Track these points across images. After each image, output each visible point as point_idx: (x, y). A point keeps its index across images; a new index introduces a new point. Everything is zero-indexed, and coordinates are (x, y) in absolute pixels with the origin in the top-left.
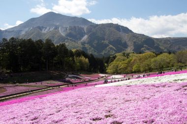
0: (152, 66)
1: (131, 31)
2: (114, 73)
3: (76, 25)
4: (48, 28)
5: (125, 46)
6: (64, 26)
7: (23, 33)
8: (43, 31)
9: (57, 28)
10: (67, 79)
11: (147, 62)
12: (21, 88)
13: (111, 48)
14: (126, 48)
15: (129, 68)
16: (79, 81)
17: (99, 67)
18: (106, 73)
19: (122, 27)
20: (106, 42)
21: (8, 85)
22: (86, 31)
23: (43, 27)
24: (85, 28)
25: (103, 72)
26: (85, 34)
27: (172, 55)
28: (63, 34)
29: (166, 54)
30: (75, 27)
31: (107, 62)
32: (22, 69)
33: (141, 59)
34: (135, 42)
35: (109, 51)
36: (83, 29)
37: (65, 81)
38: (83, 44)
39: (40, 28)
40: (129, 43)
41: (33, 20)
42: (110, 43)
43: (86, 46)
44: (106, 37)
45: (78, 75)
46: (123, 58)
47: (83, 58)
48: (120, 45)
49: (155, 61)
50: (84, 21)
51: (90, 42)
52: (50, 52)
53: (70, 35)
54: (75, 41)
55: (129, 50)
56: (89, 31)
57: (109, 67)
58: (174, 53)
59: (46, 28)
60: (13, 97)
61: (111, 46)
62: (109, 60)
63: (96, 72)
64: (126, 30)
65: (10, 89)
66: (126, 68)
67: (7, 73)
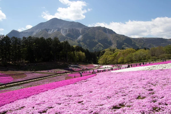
0: (134, 58)
1: (114, 33)
2: (104, 64)
3: (74, 28)
4: (52, 30)
5: (110, 44)
6: (65, 29)
7: (35, 34)
8: (49, 33)
9: (59, 30)
10: (70, 68)
11: (129, 56)
12: (37, 74)
13: (100, 45)
14: (111, 45)
15: (115, 60)
16: (79, 69)
17: (93, 59)
18: (98, 64)
19: (108, 29)
20: (96, 41)
21: (27, 72)
22: (81, 32)
23: (49, 30)
24: (80, 30)
25: (96, 63)
26: (80, 34)
27: (147, 50)
28: (64, 35)
29: (143, 50)
30: (73, 29)
31: (98, 56)
32: (36, 60)
33: (124, 53)
34: (117, 41)
35: (98, 48)
36: (79, 31)
37: (69, 70)
38: (79, 42)
39: (47, 30)
40: (113, 42)
41: (41, 24)
42: (99, 41)
43: (81, 43)
44: (96, 37)
45: (78, 65)
46: (110, 52)
47: (81, 52)
48: (107, 43)
49: (136, 55)
50: (79, 25)
51: (84, 41)
52: (57, 47)
53: (68, 35)
54: (72, 40)
55: (113, 47)
56: (83, 32)
57: (100, 59)
58: (148, 49)
59: (51, 30)
60: (32, 81)
61: (100, 44)
62: (100, 54)
63: (90, 63)
64: (111, 32)
65: (29, 75)
66: (113, 60)
67: (26, 63)
